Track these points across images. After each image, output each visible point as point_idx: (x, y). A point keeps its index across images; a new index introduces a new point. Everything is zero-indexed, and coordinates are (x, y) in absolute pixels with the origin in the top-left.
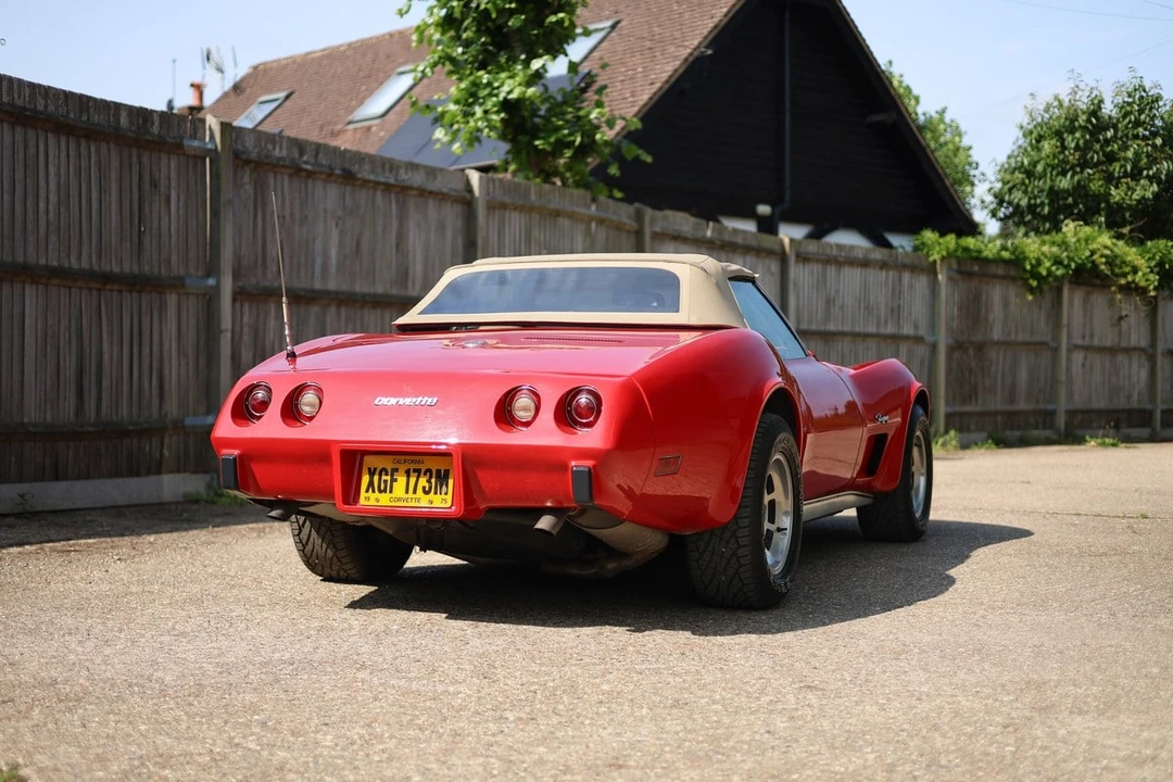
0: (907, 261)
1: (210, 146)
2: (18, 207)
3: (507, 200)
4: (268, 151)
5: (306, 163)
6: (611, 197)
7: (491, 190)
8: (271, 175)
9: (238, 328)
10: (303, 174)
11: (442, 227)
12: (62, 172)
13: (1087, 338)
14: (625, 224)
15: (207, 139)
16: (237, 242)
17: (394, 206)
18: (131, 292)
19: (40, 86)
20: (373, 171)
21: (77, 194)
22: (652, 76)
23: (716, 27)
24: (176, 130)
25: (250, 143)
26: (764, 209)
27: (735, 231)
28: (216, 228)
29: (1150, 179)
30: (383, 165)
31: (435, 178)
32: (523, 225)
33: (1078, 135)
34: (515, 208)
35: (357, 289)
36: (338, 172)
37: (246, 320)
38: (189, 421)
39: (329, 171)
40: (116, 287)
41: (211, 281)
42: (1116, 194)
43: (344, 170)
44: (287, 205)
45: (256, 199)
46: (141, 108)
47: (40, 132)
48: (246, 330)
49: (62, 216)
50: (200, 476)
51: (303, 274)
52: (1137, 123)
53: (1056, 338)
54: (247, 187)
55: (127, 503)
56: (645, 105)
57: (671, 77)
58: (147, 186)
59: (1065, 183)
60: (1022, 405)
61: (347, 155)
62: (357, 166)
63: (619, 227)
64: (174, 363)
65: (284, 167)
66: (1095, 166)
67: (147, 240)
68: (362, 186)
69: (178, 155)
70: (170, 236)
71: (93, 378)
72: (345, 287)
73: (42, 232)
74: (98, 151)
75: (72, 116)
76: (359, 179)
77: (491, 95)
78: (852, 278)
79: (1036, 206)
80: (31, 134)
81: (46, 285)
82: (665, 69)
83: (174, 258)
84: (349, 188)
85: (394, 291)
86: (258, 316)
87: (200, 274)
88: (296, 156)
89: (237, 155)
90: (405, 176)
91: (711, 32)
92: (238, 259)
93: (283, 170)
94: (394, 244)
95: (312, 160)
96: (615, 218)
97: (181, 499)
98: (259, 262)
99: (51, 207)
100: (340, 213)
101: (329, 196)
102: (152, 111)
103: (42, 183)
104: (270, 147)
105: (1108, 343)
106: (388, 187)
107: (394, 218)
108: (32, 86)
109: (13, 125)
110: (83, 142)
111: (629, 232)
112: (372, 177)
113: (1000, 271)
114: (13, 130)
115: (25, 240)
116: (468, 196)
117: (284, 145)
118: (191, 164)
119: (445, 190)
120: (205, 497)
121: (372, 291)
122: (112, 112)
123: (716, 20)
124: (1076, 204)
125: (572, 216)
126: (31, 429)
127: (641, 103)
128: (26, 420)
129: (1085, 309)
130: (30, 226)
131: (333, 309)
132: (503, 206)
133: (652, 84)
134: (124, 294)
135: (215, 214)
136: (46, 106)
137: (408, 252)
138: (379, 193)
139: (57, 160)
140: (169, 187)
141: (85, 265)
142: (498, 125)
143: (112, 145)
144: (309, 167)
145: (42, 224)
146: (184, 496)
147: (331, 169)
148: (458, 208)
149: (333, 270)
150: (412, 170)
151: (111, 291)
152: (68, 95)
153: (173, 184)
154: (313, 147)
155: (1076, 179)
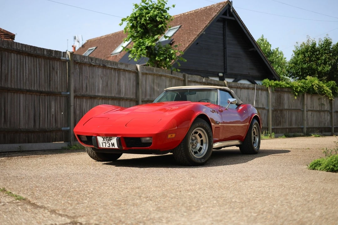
0: (260, 88)
1: (68, 59)
2: (19, 75)
3: (147, 72)
4: (83, 60)
5: (93, 63)
6: (177, 71)
7: (143, 70)
8: (84, 66)
9: (75, 105)
10: (92, 66)
11: (130, 79)
12: (30, 66)
13: (312, 108)
14: (180, 78)
15: (67, 57)
16: (75, 83)
17: (117, 74)
18: (48, 96)
19: (24, 44)
20: (111, 65)
21: (33, 71)
22: (190, 40)
23: (206, 26)
24: (59, 55)
25: (78, 58)
26: (221, 74)
27: (211, 80)
28: (69, 80)
29: (329, 65)
30: (114, 63)
31: (128, 67)
32: (152, 78)
33: (309, 53)
34: (150, 74)
35: (107, 95)
36: (101, 65)
37: (78, 103)
38: (63, 129)
39: (99, 65)
40: (44, 94)
41: (68, 93)
42: (320, 69)
43: (103, 65)
44: (88, 74)
45: (80, 72)
46: (50, 50)
47: (24, 56)
48: (78, 105)
49: (30, 77)
50: (66, 143)
51: (92, 91)
52: (325, 50)
53: (303, 108)
54: (77, 69)
55: (47, 149)
56: (187, 47)
57: (194, 40)
58: (51, 69)
59: (305, 66)
60: (294, 126)
61: (104, 61)
62: (106, 64)
63: (179, 79)
64: (59, 114)
65: (87, 64)
66: (314, 61)
67: (51, 83)
68: (108, 69)
69: (59, 61)
70: (58, 81)
71: (38, 118)
72: (104, 95)
73: (25, 81)
74: (39, 60)
75: (32, 52)
76: (107, 67)
77: (143, 45)
78: (244, 93)
79: (298, 72)
80: (22, 56)
81: (26, 94)
82: (193, 38)
83: (59, 87)
84: (104, 69)
85: (117, 96)
86: (81, 102)
87: (65, 91)
88: (90, 61)
89: (75, 61)
90: (120, 66)
91: (205, 28)
92: (75, 88)
93: (87, 65)
94: (117, 84)
95: (95, 62)
96: (177, 76)
97: (61, 148)
98: (81, 88)
99: (27, 74)
100: (102, 76)
101: (99, 71)
102: (53, 50)
103: (25, 69)
104: (83, 59)
105: (318, 109)
106: (115, 69)
107: (117, 77)
108: (22, 44)
109: (17, 54)
110: (35, 58)
111: (182, 80)
112: (110, 66)
113: (286, 90)
114: (17, 55)
115: (20, 83)
116: (137, 71)
117: (87, 58)
118: (63, 63)
119: (130, 70)
120: (67, 148)
121: (111, 96)
122: (42, 51)
123: (206, 25)
124: (308, 72)
125: (165, 76)
126: (22, 130)
127: (186, 47)
128: (21, 128)
129: (311, 100)
130: (21, 79)
131: (101, 100)
132: (146, 74)
133: (189, 42)
134: (46, 96)
135: (69, 76)
136: (25, 49)
137: (121, 85)
138: (113, 70)
139: (28, 63)
140: (57, 69)
141: (36, 89)
142: (145, 53)
143: (42, 59)
144: (94, 64)
145: (25, 78)
146: (62, 148)
147: (100, 64)
148: (134, 74)
149: (101, 90)
150: (121, 65)
151: (42, 95)
152: (31, 47)
153: (58, 69)
154: (95, 59)
155: (308, 65)
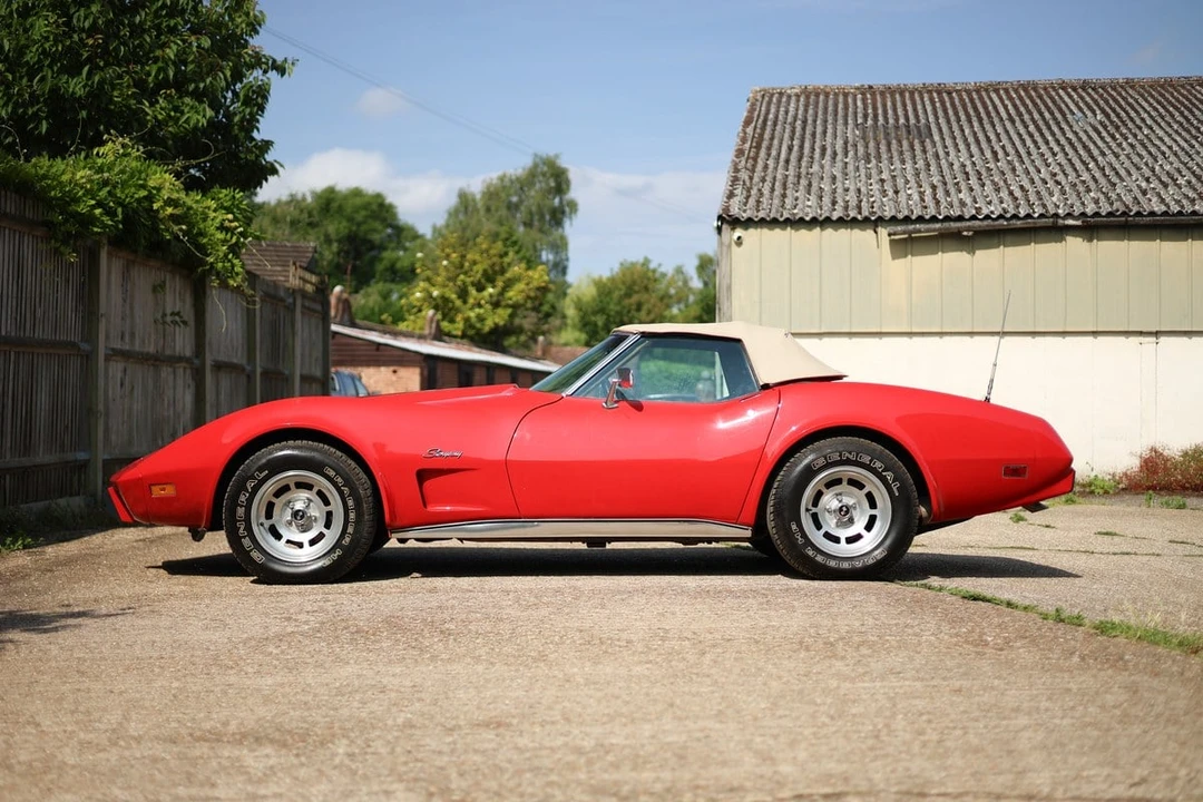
13: (127, 338)
53: (90, 336)
60: (43, 456)
66: (120, 63)
105: (151, 349)
129: (125, 292)
155: (97, 79)
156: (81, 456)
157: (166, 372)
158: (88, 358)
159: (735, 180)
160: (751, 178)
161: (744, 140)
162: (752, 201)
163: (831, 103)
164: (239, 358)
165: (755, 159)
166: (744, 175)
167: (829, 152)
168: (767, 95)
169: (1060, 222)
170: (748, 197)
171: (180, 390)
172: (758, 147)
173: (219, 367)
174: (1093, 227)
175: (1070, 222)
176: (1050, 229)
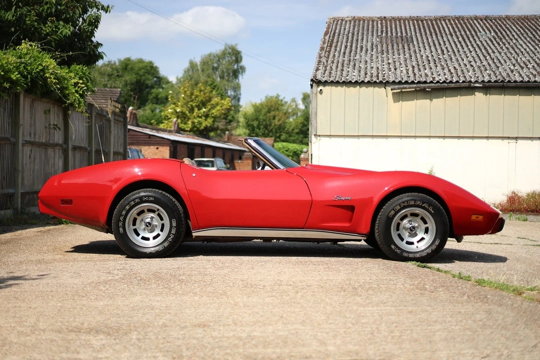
13: (32, 136)
53: (15, 136)
105: (44, 141)
129: (31, 113)
156: (11, 191)
157: (50, 151)
158: (14, 145)
159: (320, 62)
160: (327, 61)
161: (324, 43)
162: (327, 73)
163: (366, 25)
164: (84, 144)
165: (329, 52)
166: (324, 60)
167: (364, 49)
168: (336, 21)
169: (472, 85)
170: (325, 71)
171: (57, 160)
172: (331, 46)
173: (75, 148)
174: (488, 88)
175: (477, 85)
176: (467, 88)
